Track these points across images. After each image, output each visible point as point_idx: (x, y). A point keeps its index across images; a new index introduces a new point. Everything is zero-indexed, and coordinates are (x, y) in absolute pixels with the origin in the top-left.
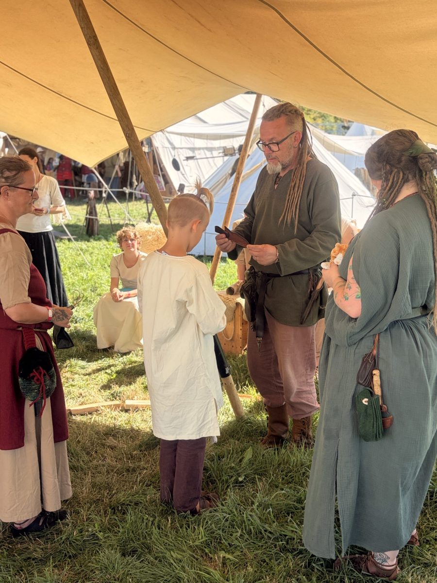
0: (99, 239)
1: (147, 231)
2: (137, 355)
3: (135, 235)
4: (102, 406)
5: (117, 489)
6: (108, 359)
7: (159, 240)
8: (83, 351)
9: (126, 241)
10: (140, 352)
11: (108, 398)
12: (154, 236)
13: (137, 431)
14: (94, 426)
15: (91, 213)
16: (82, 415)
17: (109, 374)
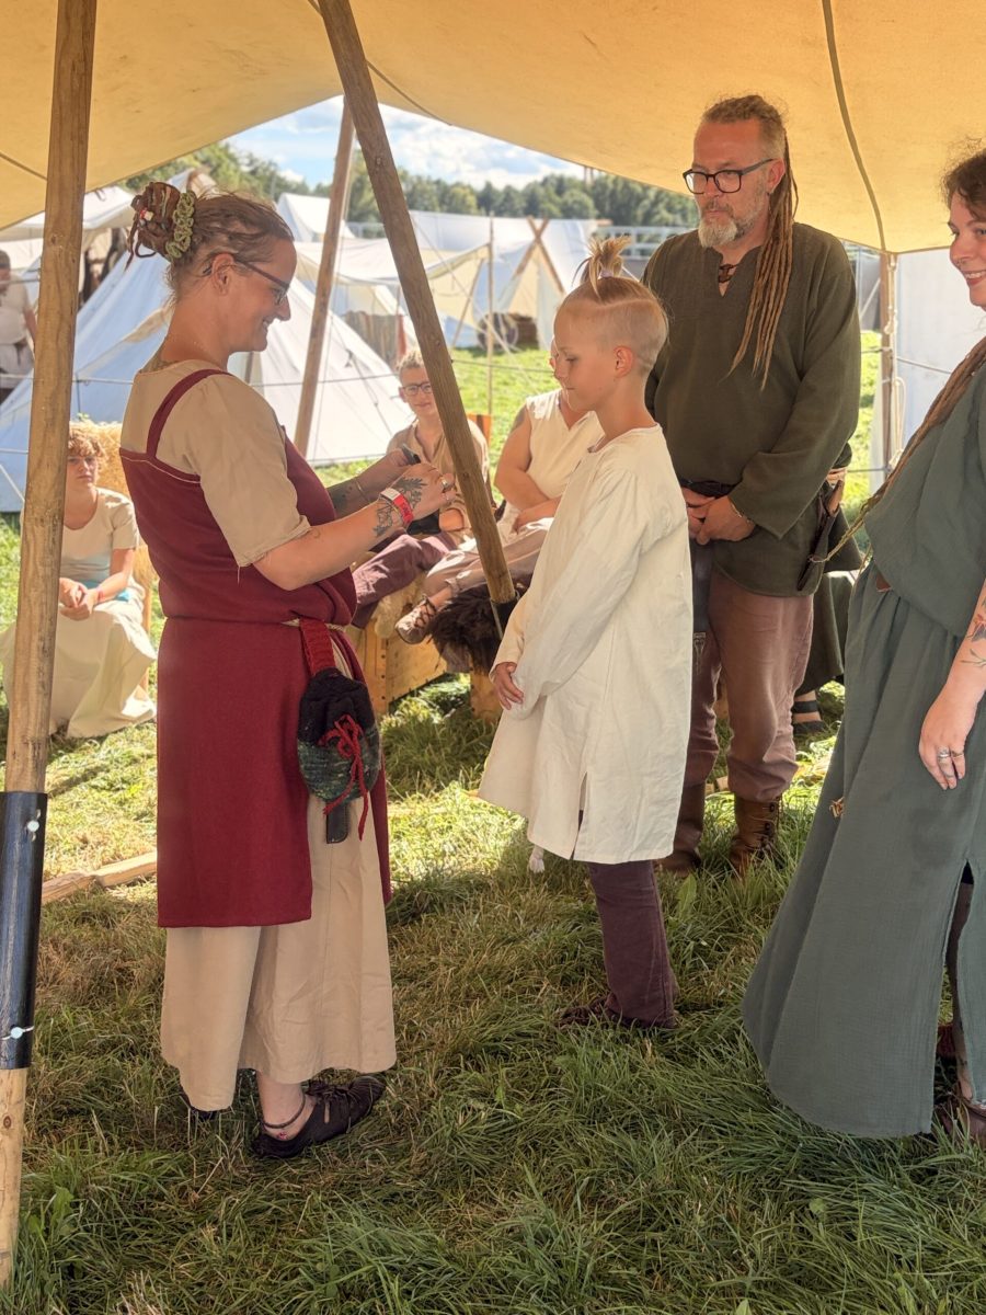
2: (132, 741)
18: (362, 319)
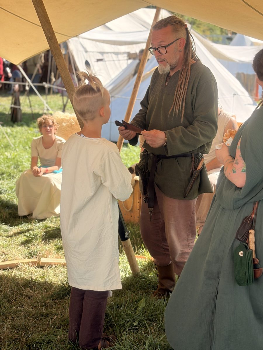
0: (22, 125)
1: (62, 119)
2: (51, 222)
3: (53, 122)
4: (22, 263)
5: (32, 330)
6: (27, 224)
7: (73, 127)
8: (6, 217)
9: (46, 126)
10: (54, 219)
11: (27, 256)
12: (68, 123)
13: (50, 283)
14: (13, 279)
15: (15, 103)
16: (4, 270)
17: (27, 236)
18: (242, 76)
